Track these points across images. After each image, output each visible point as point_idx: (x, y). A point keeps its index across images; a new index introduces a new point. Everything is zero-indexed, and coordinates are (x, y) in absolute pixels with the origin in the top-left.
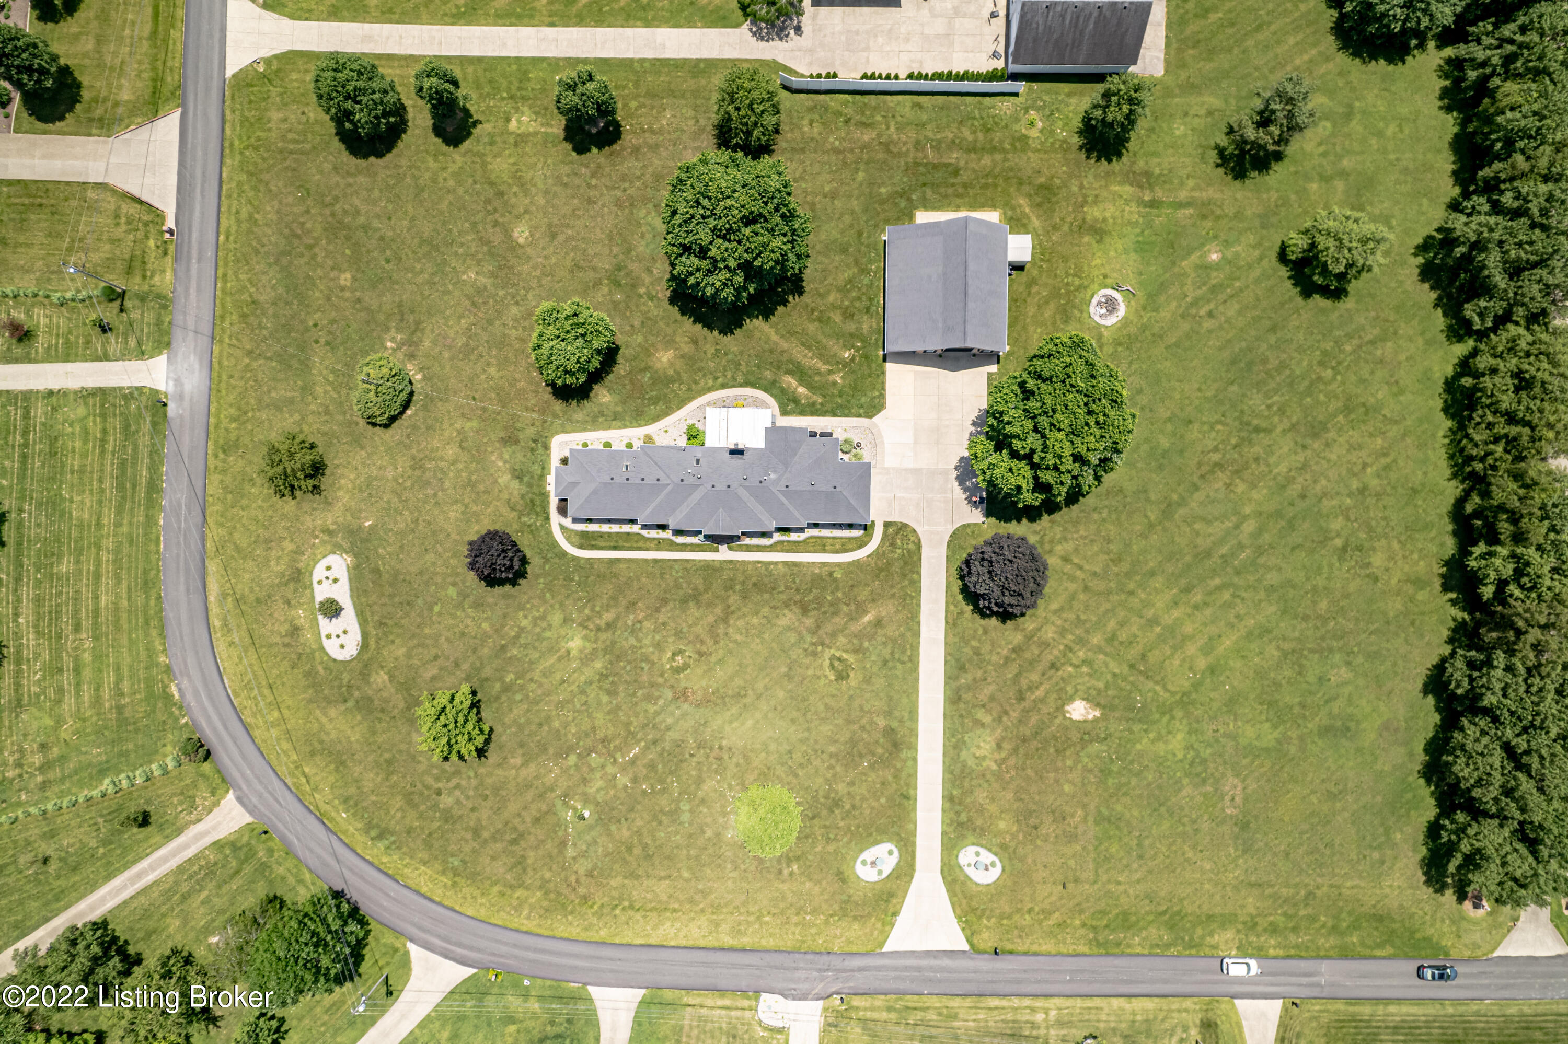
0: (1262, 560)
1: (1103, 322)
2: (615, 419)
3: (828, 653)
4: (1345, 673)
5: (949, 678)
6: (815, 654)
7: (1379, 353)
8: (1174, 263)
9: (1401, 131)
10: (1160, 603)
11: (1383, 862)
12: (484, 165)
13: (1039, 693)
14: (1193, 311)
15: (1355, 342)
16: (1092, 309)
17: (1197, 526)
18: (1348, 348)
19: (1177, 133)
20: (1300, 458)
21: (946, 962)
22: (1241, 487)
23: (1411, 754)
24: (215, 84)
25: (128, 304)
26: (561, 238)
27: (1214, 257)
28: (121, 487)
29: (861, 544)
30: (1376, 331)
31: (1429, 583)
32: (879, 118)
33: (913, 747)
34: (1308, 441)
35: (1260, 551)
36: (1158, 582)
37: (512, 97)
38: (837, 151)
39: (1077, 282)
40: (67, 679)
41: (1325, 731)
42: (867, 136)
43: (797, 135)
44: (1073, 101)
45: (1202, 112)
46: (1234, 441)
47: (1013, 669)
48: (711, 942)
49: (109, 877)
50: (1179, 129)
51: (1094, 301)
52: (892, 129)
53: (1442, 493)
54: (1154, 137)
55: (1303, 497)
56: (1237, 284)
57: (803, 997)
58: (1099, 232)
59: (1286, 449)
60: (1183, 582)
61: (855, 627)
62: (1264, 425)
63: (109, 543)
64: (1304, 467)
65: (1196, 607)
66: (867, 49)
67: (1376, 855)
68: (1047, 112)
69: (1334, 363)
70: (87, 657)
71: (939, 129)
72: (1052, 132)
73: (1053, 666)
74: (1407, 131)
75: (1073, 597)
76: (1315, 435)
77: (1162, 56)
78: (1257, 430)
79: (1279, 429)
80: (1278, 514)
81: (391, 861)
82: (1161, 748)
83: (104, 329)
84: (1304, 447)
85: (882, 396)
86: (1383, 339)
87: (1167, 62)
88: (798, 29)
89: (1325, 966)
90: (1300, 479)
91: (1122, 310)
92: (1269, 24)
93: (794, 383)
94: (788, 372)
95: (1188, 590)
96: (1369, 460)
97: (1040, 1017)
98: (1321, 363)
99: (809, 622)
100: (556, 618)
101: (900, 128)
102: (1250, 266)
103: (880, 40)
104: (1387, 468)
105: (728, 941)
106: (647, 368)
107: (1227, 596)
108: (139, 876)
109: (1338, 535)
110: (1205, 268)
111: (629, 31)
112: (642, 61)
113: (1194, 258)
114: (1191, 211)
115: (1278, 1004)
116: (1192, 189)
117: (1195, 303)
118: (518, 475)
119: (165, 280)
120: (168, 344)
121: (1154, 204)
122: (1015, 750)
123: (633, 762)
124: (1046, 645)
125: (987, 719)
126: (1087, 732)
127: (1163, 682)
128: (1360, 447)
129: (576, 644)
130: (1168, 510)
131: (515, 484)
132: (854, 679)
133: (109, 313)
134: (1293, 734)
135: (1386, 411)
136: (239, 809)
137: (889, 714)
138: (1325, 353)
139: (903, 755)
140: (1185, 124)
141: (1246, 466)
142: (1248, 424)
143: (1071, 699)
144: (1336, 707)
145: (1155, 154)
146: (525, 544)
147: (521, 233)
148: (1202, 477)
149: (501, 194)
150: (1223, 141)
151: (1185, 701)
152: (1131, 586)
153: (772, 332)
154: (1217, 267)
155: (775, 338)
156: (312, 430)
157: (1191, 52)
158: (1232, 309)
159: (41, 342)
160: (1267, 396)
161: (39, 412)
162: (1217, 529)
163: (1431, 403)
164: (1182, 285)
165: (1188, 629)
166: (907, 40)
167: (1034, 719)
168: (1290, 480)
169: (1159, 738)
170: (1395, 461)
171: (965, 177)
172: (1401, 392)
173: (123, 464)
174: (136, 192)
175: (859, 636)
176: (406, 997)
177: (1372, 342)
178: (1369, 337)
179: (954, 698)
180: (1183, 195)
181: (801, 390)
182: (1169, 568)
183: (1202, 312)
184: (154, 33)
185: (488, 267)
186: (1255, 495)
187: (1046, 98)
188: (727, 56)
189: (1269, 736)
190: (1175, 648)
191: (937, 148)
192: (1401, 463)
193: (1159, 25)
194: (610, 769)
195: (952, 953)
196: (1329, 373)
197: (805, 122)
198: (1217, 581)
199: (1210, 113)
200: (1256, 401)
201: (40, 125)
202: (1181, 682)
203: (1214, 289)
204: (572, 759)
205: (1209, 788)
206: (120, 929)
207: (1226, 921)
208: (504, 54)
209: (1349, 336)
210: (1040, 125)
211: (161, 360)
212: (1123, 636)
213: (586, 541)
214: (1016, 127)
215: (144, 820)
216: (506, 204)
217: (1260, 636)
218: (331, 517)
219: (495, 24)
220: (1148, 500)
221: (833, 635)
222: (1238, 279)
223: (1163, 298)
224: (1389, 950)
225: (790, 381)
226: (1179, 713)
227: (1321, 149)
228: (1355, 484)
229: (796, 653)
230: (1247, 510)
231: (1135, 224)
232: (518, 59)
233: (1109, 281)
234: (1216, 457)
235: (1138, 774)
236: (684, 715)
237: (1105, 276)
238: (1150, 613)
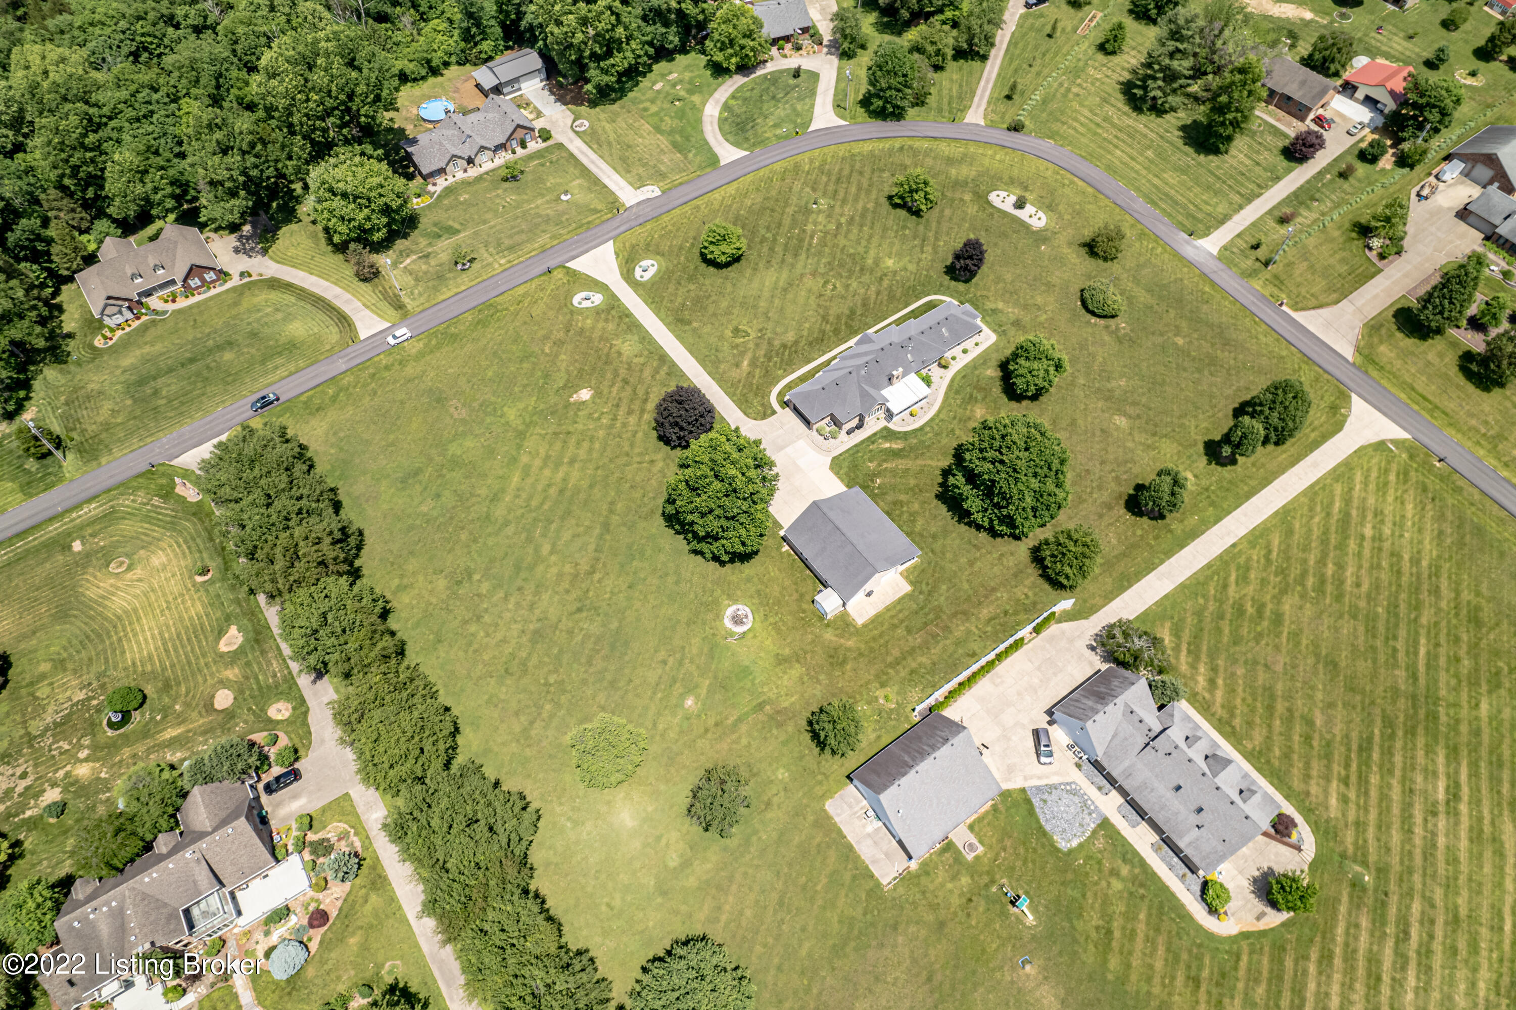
0: (523, 536)
1: (734, 608)
2: (973, 366)
3: (753, 335)
4: (424, 508)
5: (673, 365)
6: (760, 330)
7: (523, 719)
8: (715, 678)
9: (608, 905)
10: (575, 474)
11: (335, 434)
12: (1180, 444)
13: (615, 390)
14: (678, 656)
15: (545, 715)
16: (748, 610)
17: (581, 529)
18: (548, 707)
19: (781, 771)
20: (537, 612)
21: (574, 253)
22: (568, 568)
23: (349, 494)
24: (1351, 384)
25: (1258, 264)
26: (1098, 433)
27: (689, 702)
28: (1167, 195)
29: (781, 394)
30: (533, 733)
31: (394, 593)
32: (989, 629)
33: (667, 325)
34: (539, 625)
35: (529, 540)
36: (584, 484)
37: (1207, 490)
38: (994, 590)
39: (771, 620)
40: (1098, 120)
41: (417, 472)
42: (985, 613)
43: (1027, 582)
44: (873, 736)
45: (775, 800)
46: (591, 594)
47: (641, 392)
48: (706, 198)
49: (999, 75)
50: (782, 774)
51: (750, 616)
52: (973, 629)
53: (417, 653)
54: (796, 755)
55: (520, 589)
56: (659, 695)
57: (639, 204)
58: (781, 661)
59: (551, 610)
60: (568, 494)
61: (749, 355)
62: (577, 616)
63: (1144, 172)
64: (532, 606)
65: (549, 486)
66: (1039, 668)
67: (342, 434)
68: (884, 714)
69: (552, 689)
70: (1100, 131)
71: (944, 650)
72: (869, 703)
73: (618, 406)
74: (604, 908)
75: (632, 445)
76: (536, 632)
77: (837, 819)
78: (580, 610)
79: (564, 619)
80: (531, 568)
81: (887, 145)
82: (521, 405)
83: (1256, 247)
84: (539, 620)
85: (837, 474)
86: (525, 730)
87: (829, 818)
88: (1093, 648)
89: (344, 367)
90: (529, 598)
91: (728, 623)
92: (775, 912)
93: (895, 446)
94: (901, 450)
95: (561, 491)
96: (486, 640)
97: (503, 261)
98: (562, 682)
99: (777, 343)
100: (912, 267)
101: (969, 632)
102: (659, 714)
103: (1036, 681)
104: (470, 644)
105: (698, 202)
106: (984, 399)
107: (534, 503)
108: (988, 81)
109: (479, 581)
110: (691, 689)
111: (1188, 573)
112: (1162, 562)
113: (703, 692)
114: (729, 722)
115: (362, 336)
116: (740, 738)
117: (681, 663)
118: (994, 311)
119: (1257, 284)
120: (1219, 259)
121: (760, 706)
122: (608, 355)
123: (812, 237)
124: (630, 412)
125: (636, 360)
126: (572, 386)
127: (543, 437)
128: (498, 645)
129: (890, 263)
130: (606, 527)
131: (993, 306)
132: (728, 333)
133: (1262, 253)
134: (438, 459)
135: (492, 681)
136: (974, 121)
137: (695, 330)
138: (564, 691)
139: (671, 319)
140: (781, 781)
141: (572, 583)
142: (589, 610)
143: (593, 397)
144: (419, 488)
145: (785, 743)
146: (961, 286)
147: (1121, 421)
148: (598, 559)
149: (1154, 434)
150: (745, 791)
151: (521, 435)
152: (599, 472)
153: (934, 463)
154: (682, 696)
155: (930, 462)
156: (1115, 267)
157: (818, 840)
158: (652, 677)
159: (1271, 224)
160: (587, 636)
161: (1237, 199)
162: (566, 536)
163: (461, 708)
164: (698, 667)
165: (547, 472)
166: (1019, 694)
167: (609, 376)
168: (537, 593)
169: (526, 408)
170: (466, 652)
171: (900, 632)
172: (489, 701)
173: (1177, 203)
174: (1320, 311)
175: (742, 354)
176: (829, 107)
177: (532, 723)
178: (536, 725)
179: (663, 358)
180: (744, 728)
181: (887, 445)
182: (582, 496)
183: (671, 660)
184: (1413, 389)
185: (1117, 393)
186: (554, 570)
187: (893, 723)
188: (1117, 600)
189: (454, 449)
190: (548, 457)
191: (934, 636)
192: (461, 653)
193: (858, 842)
194: (820, 227)
195: (573, 258)
196: (552, 681)
197: (1030, 594)
198: (546, 507)
199: (768, 804)
200: (594, 628)
201: (1399, 306)
202: (530, 444)
203: (674, 681)
204: (843, 220)
205: (475, 405)
206: (976, 64)
207: (421, 355)
208: (1239, 510)
209: (552, 716)
210: (881, 701)
211: (1215, 252)
212: (586, 445)
213: (931, 306)
214: (896, 688)
215: (1009, 97)
216: (1146, 431)
217: (495, 495)
218: (1062, 239)
219: (1264, 522)
220: (625, 524)
221: (757, 345)
222: (661, 699)
223: (706, 650)
224: (303, 398)
225: (897, 445)
226: (521, 428)
227: (664, 842)
228: (487, 619)
229: (770, 325)
230: (553, 558)
231: (763, 684)
232: (1229, 513)
233: (751, 635)
234: (597, 576)
235: (525, 386)
236: (805, 267)
237: (755, 637)
238: (577, 465)
